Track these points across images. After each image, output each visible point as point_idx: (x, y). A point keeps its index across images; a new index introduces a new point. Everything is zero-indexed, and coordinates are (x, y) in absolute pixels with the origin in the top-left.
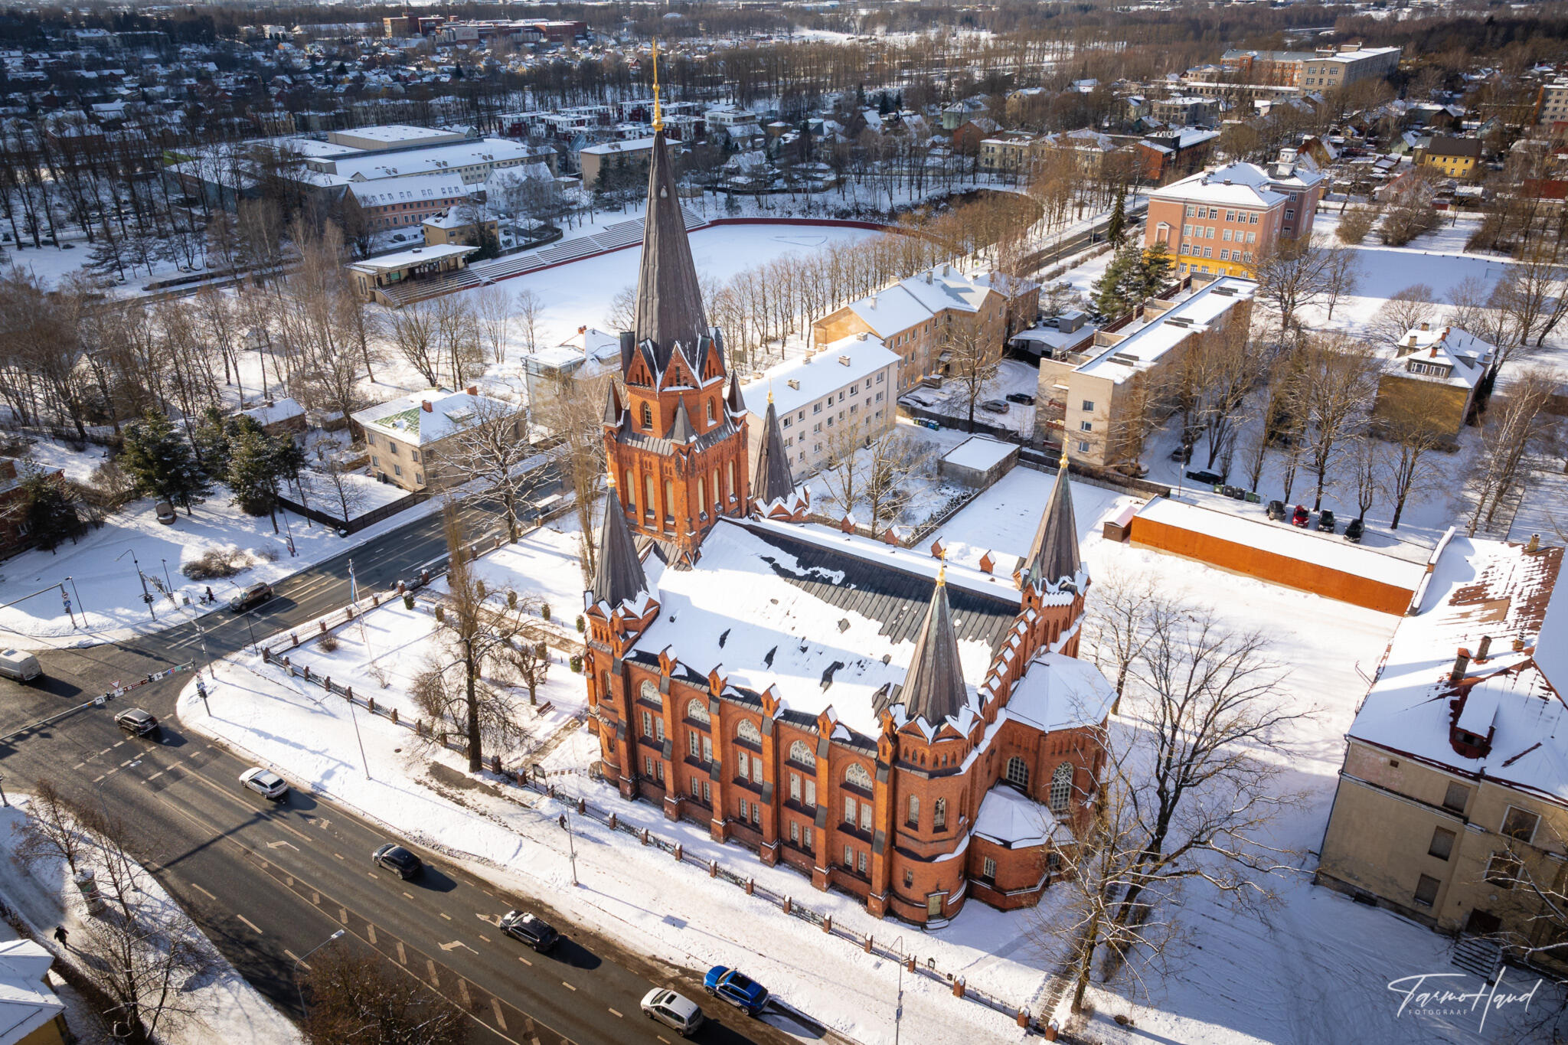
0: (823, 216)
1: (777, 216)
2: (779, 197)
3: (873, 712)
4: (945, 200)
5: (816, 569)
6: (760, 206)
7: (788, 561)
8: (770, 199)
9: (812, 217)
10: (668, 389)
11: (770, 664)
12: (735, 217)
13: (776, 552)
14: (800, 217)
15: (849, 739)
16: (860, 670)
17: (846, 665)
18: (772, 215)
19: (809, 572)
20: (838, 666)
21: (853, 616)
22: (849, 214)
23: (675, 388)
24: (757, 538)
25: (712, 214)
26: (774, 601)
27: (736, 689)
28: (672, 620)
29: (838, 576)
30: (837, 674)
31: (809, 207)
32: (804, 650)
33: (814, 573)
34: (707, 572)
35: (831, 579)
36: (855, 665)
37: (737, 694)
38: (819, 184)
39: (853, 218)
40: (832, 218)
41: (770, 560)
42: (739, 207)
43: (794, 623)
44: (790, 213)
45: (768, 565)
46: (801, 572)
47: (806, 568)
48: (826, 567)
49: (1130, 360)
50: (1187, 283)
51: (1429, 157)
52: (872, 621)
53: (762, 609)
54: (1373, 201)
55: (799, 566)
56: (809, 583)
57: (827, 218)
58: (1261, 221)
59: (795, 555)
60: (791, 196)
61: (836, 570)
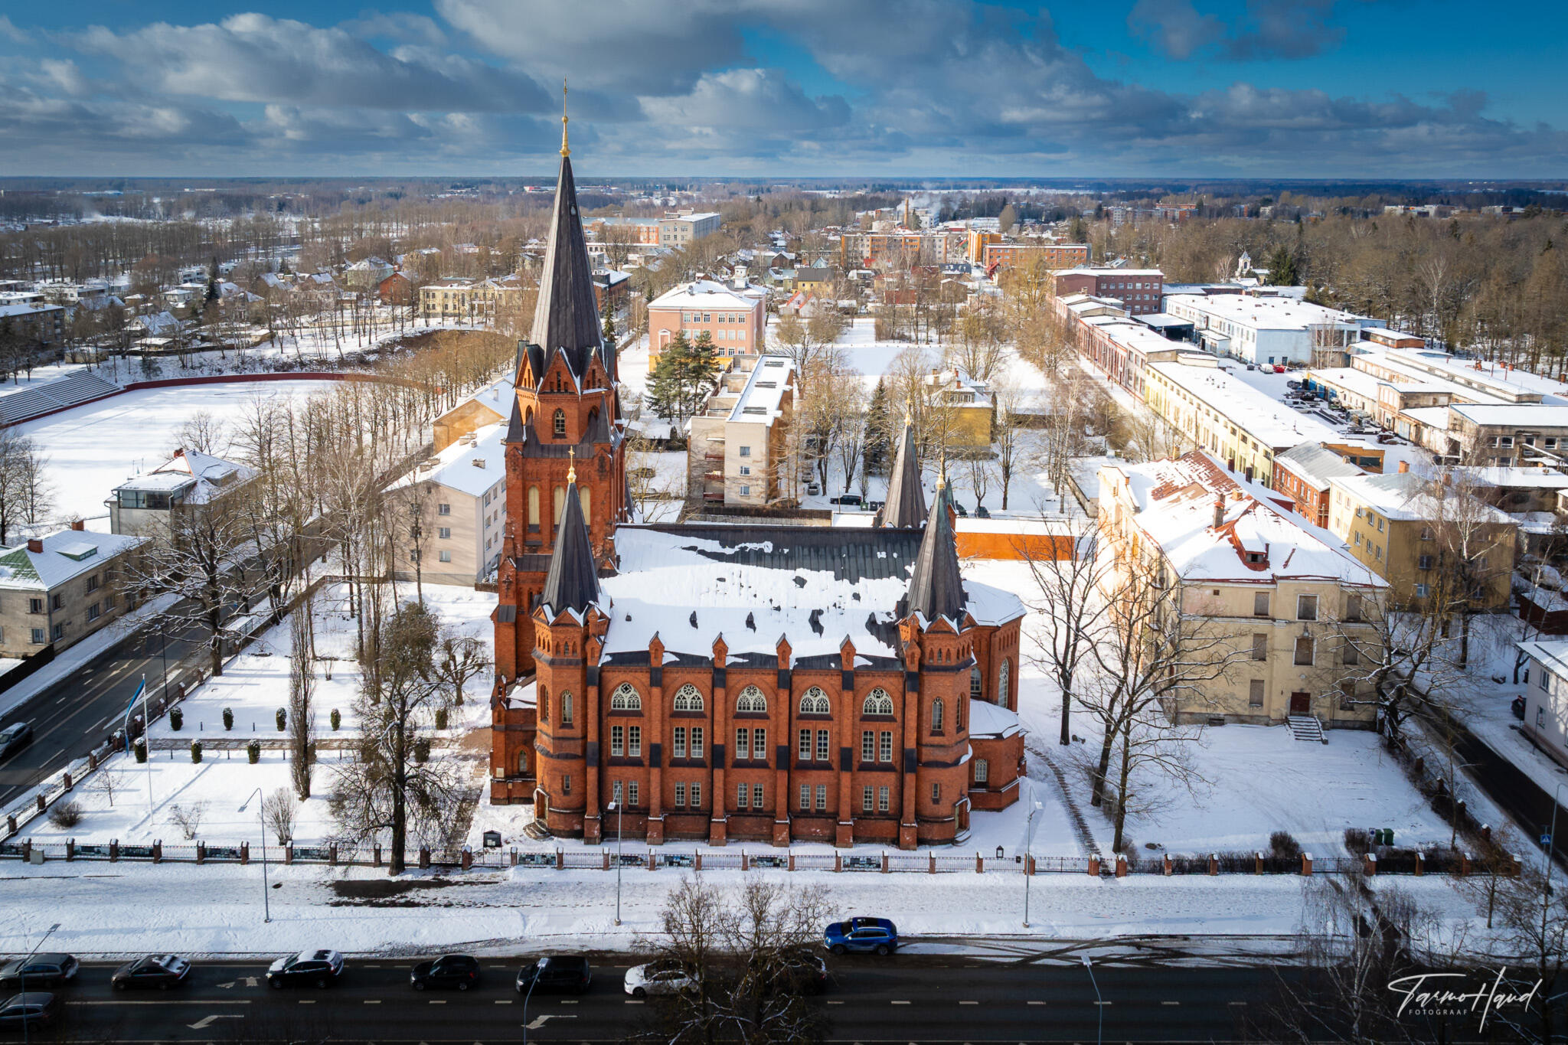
0: (260, 371)
1: (206, 374)
2: (207, 355)
3: (874, 638)
4: (399, 343)
5: (743, 545)
6: (184, 366)
7: (713, 546)
8: (196, 358)
9: (248, 373)
11: (755, 629)
12: (155, 379)
13: (693, 541)
14: (233, 374)
15: (870, 663)
16: (840, 610)
17: (825, 610)
18: (199, 374)
19: (737, 548)
20: (818, 612)
21: (802, 572)
22: (291, 366)
24: (665, 534)
25: (125, 380)
26: (722, 580)
27: (736, 656)
28: (629, 619)
29: (768, 547)
30: (822, 620)
31: (243, 363)
32: (778, 608)
33: (743, 549)
34: (635, 575)
35: (762, 549)
36: (832, 608)
37: (743, 660)
38: (251, 340)
39: (297, 370)
40: (272, 371)
41: (692, 548)
42: (159, 369)
43: (752, 591)
44: (220, 371)
45: (694, 553)
46: (729, 551)
47: (733, 547)
48: (751, 541)
49: (761, 411)
50: (736, 364)
51: (800, 284)
52: (823, 572)
53: (714, 588)
54: (780, 316)
55: (724, 547)
56: (743, 557)
57: (266, 372)
58: (748, 320)
59: (714, 539)
60: (219, 353)
61: (762, 542)
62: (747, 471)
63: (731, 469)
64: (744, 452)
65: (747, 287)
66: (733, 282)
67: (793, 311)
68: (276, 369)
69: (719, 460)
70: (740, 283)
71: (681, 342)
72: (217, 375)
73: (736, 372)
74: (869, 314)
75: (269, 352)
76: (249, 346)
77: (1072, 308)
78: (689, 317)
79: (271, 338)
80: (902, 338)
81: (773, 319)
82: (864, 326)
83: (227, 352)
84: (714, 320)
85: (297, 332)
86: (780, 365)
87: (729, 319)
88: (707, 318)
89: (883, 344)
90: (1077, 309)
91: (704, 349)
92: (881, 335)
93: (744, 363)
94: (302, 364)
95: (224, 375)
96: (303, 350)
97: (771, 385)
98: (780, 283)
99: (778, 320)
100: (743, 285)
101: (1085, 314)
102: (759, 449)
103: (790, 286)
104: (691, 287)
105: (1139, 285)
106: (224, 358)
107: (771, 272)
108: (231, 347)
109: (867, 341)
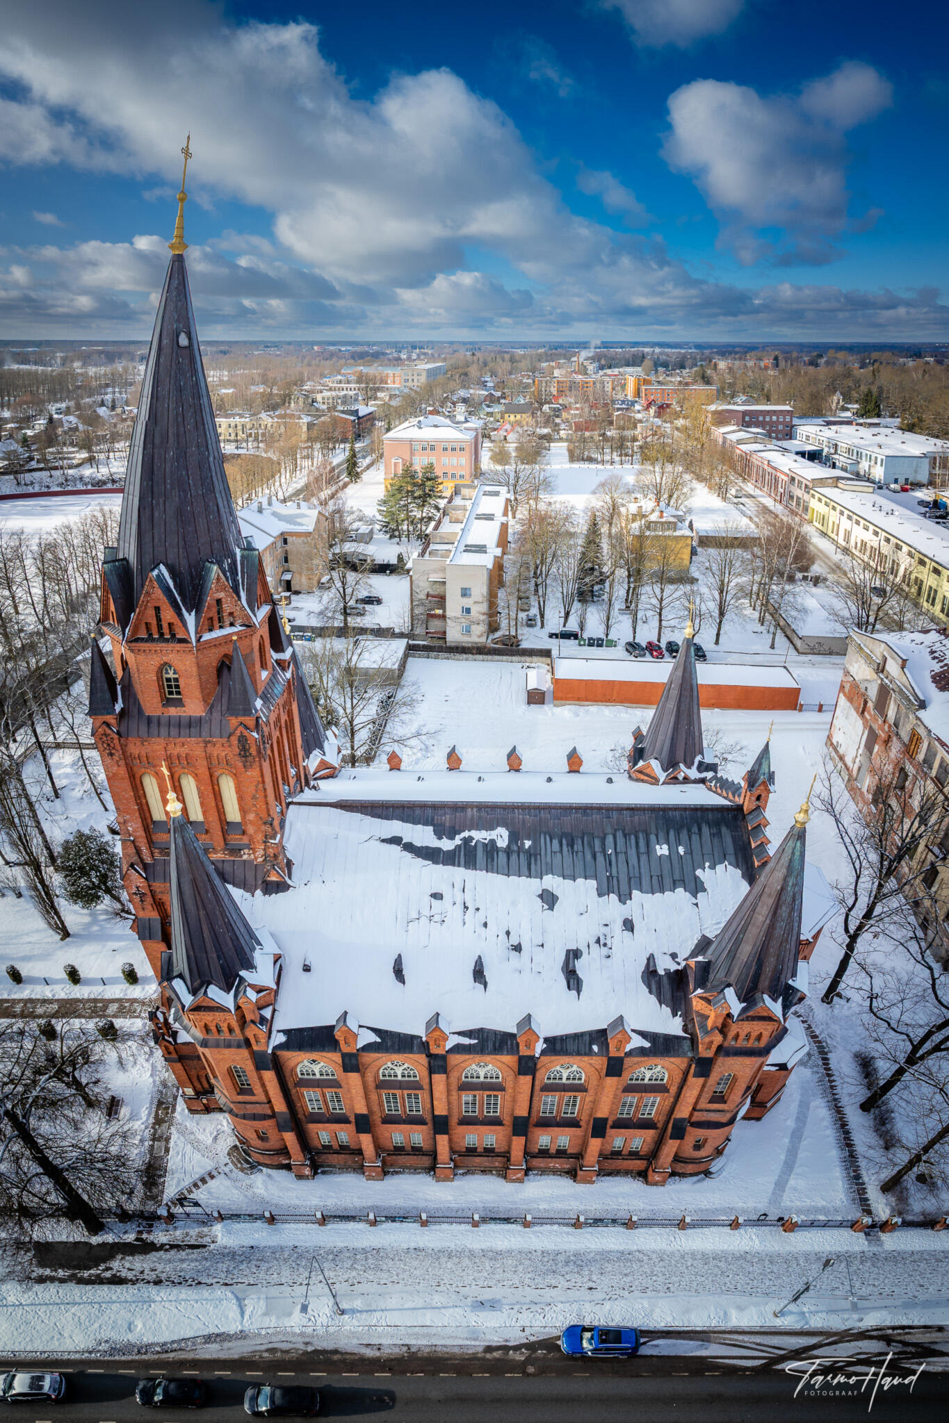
0: (80, 487)
1: (37, 489)
2: (37, 474)
3: (653, 999)
5: (466, 834)
6: (18, 484)
7: (423, 835)
8: (28, 477)
9: (70, 488)
10: (207, 637)
11: (485, 986)
13: (396, 827)
14: (59, 489)
15: (647, 1045)
16: (605, 951)
17: (585, 951)
18: (30, 490)
19: (458, 841)
20: (574, 954)
21: (551, 882)
22: (104, 483)
23: (217, 633)
24: (357, 816)
26: (437, 896)
27: (459, 1033)
28: (307, 969)
29: (501, 836)
30: (581, 966)
31: (66, 480)
32: (518, 948)
33: (467, 841)
35: (493, 842)
36: (594, 947)
37: (466, 1041)
38: (73, 462)
39: (109, 486)
40: (90, 487)
41: (396, 840)
43: (481, 917)
44: (48, 487)
45: (396, 849)
46: (447, 845)
47: (452, 838)
48: (478, 828)
49: (481, 549)
50: (457, 492)
51: (506, 415)
52: (580, 881)
53: (426, 912)
54: (492, 441)
55: (440, 838)
56: (467, 856)
57: (84, 488)
58: (467, 449)
59: (426, 824)
60: (47, 473)
61: (492, 829)
62: (468, 611)
63: (454, 607)
64: (465, 593)
65: (467, 421)
66: (455, 416)
67: (502, 438)
68: (93, 485)
69: (441, 600)
70: (460, 418)
71: (409, 474)
72: (46, 490)
73: (458, 501)
74: (561, 439)
75: (87, 472)
76: (70, 467)
77: (728, 436)
78: (418, 447)
79: (91, 460)
80: (591, 460)
81: (487, 444)
82: (559, 449)
83: (53, 472)
84: (439, 449)
85: (111, 455)
86: (497, 494)
87: (451, 448)
88: (433, 448)
89: (576, 465)
90: (734, 437)
91: (429, 479)
92: (573, 457)
93: (465, 491)
94: (114, 481)
95: (51, 490)
96: (113, 470)
97: (489, 517)
98: (490, 414)
99: (490, 445)
100: (462, 419)
101: (740, 442)
102: (480, 589)
103: (499, 416)
104: (419, 422)
105: (774, 418)
106: (51, 476)
107: (484, 406)
108: (56, 468)
109: (562, 463)
